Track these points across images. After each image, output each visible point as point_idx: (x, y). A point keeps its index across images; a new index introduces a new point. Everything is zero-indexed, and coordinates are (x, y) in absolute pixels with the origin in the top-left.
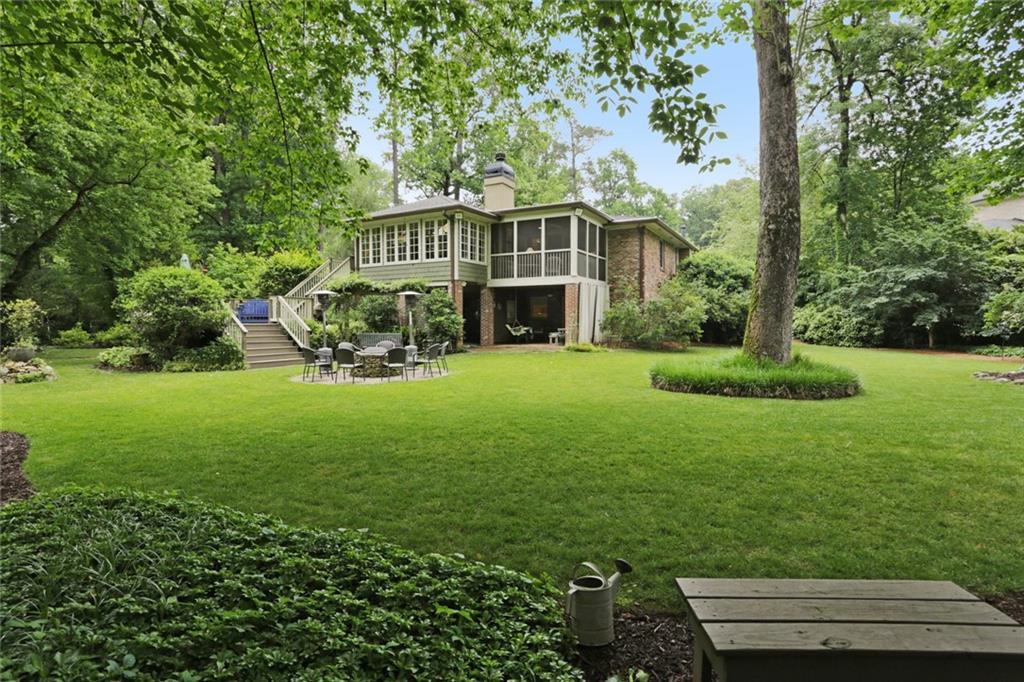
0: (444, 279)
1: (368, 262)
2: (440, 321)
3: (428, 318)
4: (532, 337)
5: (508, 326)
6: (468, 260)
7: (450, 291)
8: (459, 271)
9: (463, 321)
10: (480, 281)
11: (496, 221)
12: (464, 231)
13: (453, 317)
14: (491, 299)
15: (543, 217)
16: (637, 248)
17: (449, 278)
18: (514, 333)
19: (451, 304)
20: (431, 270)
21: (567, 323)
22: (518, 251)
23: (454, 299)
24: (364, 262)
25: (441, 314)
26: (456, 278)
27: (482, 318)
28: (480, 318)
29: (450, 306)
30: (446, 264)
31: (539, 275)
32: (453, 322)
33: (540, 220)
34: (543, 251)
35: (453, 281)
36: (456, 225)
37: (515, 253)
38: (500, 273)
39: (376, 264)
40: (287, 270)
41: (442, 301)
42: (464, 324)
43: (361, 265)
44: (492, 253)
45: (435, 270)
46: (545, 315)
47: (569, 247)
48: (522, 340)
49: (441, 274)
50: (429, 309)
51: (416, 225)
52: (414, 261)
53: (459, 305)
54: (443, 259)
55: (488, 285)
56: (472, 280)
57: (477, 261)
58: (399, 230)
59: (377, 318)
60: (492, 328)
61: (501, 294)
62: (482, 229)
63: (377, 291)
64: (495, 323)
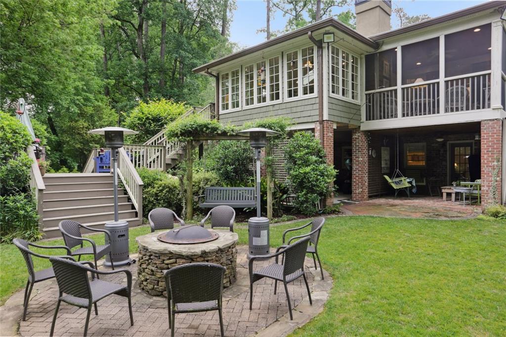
0: (310, 119)
1: (227, 108)
2: (305, 173)
3: (290, 169)
4: (414, 190)
5: (387, 177)
6: (340, 96)
7: (317, 134)
8: (330, 109)
9: (335, 172)
10: (353, 124)
11: (371, 50)
12: (335, 61)
13: (322, 167)
14: (366, 144)
17: (317, 118)
18: (395, 186)
19: (319, 151)
20: (294, 110)
21: (483, 174)
22: (403, 83)
23: (323, 143)
24: (223, 109)
25: (306, 163)
26: (326, 117)
27: (354, 167)
28: (351, 167)
29: (318, 153)
30: (313, 101)
31: (435, 109)
32: (322, 175)
33: (438, 39)
34: (442, 79)
35: (322, 122)
36: (325, 52)
37: (399, 86)
38: (377, 113)
39: (236, 109)
40: (148, 118)
41: (307, 147)
42: (337, 176)
43: (221, 112)
44: (367, 90)
45: (299, 109)
46: (422, 163)
47: (488, 68)
48: (402, 194)
49: (308, 114)
50: (291, 157)
51: (277, 58)
52: (275, 102)
53: (329, 151)
54: (309, 96)
55: (362, 129)
56: (345, 121)
57: (349, 99)
58: (258, 68)
59: (230, 168)
60: (366, 179)
61: (377, 138)
62: (355, 60)
63: (224, 134)
64: (369, 173)
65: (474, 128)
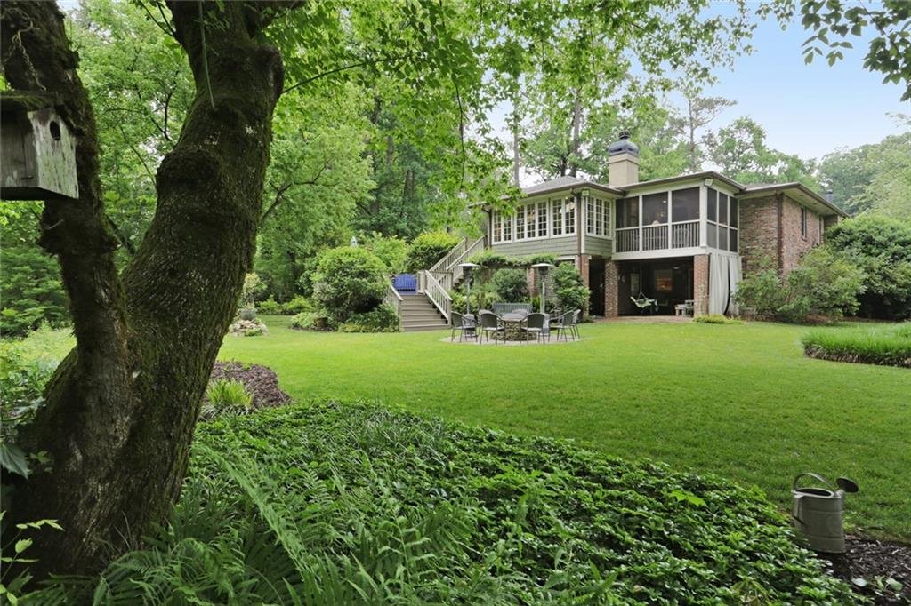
0: (570, 253)
1: (500, 240)
2: (568, 293)
3: (557, 289)
4: (657, 310)
5: (633, 298)
6: (594, 234)
7: (576, 264)
8: (586, 245)
9: (589, 292)
10: (605, 255)
11: (620, 197)
12: (590, 208)
13: (580, 288)
14: (616, 272)
15: (670, 190)
16: (775, 217)
17: (576, 252)
18: (639, 305)
19: (578, 277)
20: (559, 245)
21: (695, 295)
22: (644, 224)
23: (581, 271)
24: (496, 240)
25: (569, 285)
26: (583, 252)
27: (607, 290)
28: (604, 290)
29: (577, 278)
30: (574, 239)
31: (666, 247)
32: (580, 294)
33: (667, 193)
34: (670, 223)
35: (580, 255)
36: (583, 202)
37: (641, 227)
38: (624, 246)
39: (508, 241)
40: (431, 248)
41: (570, 274)
42: (590, 295)
43: (493, 243)
44: (617, 227)
45: (562, 244)
46: (669, 288)
47: (698, 218)
48: (647, 312)
49: (567, 248)
50: (557, 281)
51: (545, 203)
52: (543, 237)
53: (585, 277)
54: (570, 234)
55: (613, 259)
56: (599, 254)
57: (602, 236)
58: (529, 209)
59: (509, 290)
60: (617, 300)
61: (626, 267)
62: (607, 205)
63: (510, 264)
64: (619, 294)
65: (689, 260)
